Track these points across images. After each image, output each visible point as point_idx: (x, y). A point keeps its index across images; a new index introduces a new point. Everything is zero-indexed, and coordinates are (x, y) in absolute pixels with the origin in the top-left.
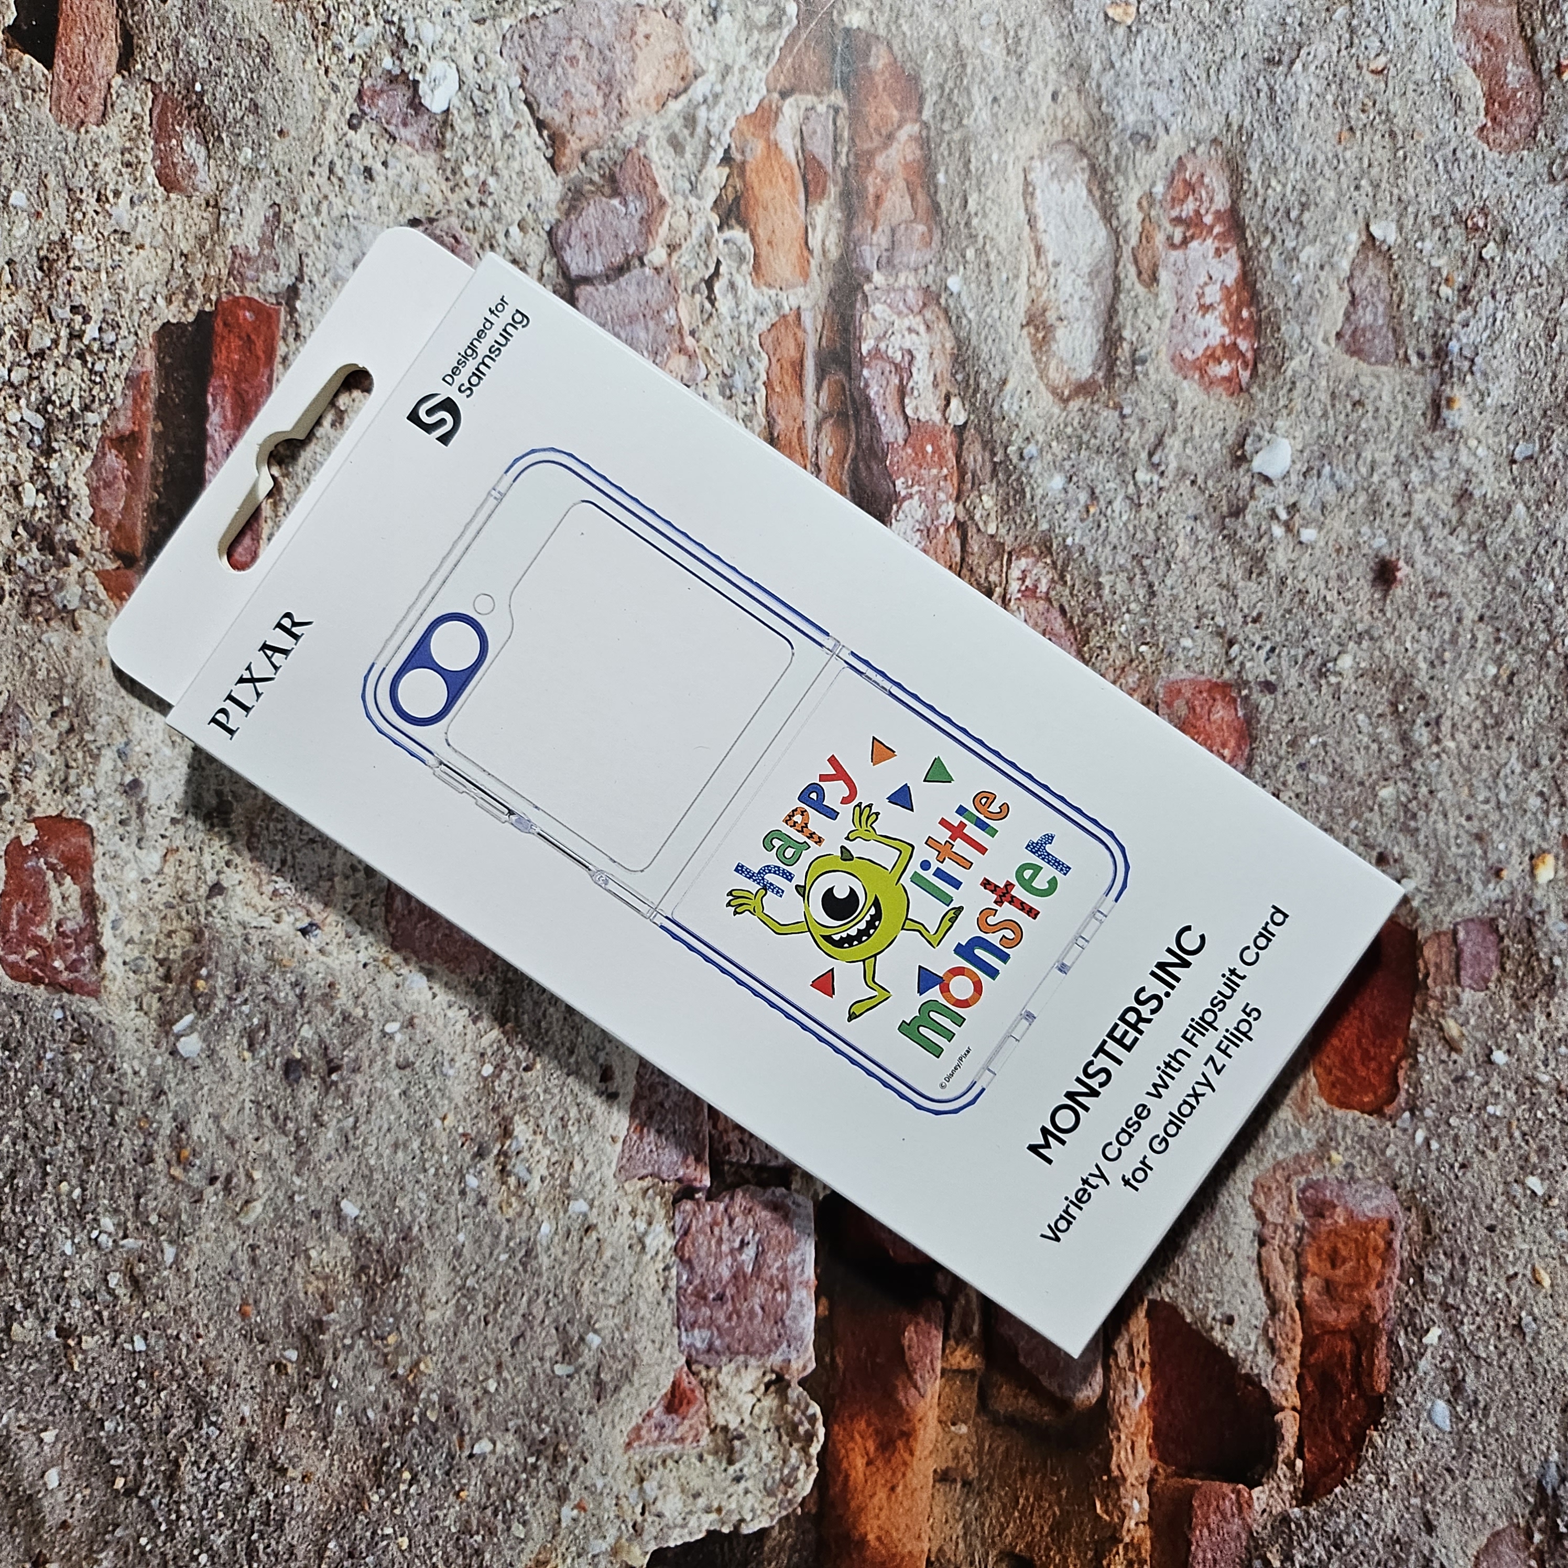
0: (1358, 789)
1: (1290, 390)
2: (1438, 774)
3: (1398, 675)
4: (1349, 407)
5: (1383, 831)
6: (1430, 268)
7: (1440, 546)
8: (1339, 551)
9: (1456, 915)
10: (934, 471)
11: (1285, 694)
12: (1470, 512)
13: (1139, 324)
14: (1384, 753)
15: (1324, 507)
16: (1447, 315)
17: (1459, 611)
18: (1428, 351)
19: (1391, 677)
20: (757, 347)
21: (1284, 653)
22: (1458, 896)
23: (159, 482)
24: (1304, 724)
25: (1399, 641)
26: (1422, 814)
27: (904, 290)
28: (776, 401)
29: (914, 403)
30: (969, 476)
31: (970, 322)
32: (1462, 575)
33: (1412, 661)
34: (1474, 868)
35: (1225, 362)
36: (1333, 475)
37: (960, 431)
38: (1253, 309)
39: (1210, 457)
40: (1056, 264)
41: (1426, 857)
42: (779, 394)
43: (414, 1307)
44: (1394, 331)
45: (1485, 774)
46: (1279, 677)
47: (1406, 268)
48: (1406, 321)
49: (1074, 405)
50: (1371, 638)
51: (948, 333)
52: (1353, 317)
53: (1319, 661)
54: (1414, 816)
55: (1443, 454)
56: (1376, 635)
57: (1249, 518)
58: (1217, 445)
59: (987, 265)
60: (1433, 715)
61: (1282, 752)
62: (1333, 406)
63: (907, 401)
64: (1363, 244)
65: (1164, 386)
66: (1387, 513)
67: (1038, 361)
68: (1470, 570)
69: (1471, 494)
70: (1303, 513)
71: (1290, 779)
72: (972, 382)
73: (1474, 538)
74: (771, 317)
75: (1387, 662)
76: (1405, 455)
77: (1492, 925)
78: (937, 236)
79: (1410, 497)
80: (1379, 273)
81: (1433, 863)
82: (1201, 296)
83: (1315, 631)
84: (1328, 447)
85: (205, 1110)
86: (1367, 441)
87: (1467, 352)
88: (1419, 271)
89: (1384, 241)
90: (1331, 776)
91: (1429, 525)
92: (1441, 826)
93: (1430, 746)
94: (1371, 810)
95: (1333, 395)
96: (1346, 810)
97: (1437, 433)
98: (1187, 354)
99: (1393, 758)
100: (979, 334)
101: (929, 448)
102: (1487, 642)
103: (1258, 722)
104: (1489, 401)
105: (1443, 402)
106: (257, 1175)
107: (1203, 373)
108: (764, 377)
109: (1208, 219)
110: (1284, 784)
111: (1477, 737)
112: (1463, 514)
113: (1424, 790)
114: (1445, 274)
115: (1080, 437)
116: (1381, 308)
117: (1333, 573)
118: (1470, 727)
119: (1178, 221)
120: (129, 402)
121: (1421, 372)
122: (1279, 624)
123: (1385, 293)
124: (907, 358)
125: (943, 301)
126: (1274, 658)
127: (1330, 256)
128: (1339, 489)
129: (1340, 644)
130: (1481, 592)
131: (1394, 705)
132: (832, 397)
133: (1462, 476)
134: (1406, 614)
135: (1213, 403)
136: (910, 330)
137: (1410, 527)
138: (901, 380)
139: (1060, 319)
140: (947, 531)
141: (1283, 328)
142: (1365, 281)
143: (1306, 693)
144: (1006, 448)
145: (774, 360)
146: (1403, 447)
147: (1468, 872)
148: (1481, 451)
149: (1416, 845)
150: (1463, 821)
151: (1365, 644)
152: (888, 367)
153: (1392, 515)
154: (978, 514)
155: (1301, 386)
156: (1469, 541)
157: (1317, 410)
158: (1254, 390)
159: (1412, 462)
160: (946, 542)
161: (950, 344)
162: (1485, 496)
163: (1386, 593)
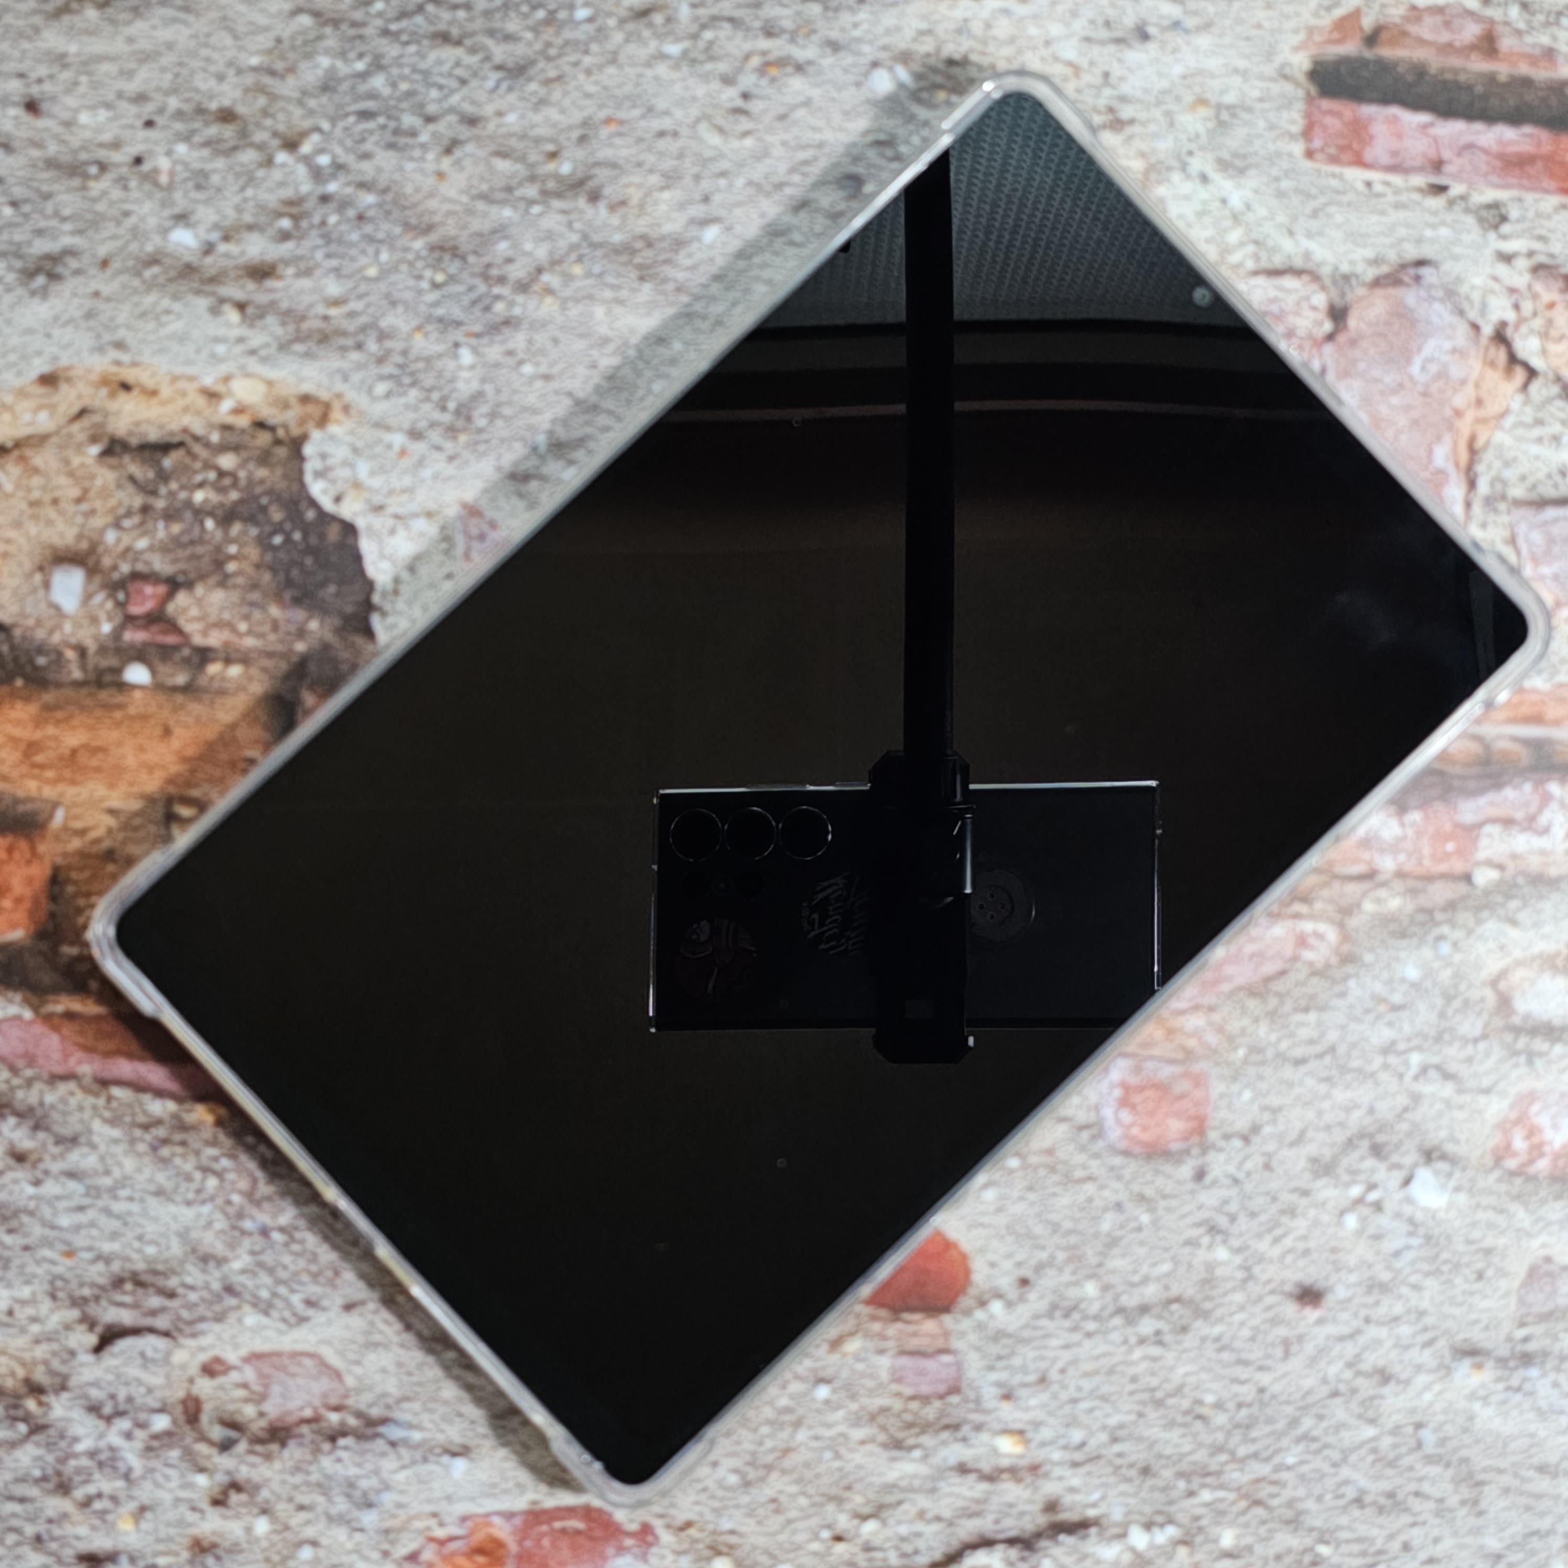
0: (1095, 1260)
1: (1495, 1209)
2: (1108, 1342)
3: (1208, 1305)
4: (1477, 1266)
5: (1052, 1283)
7: (1335, 1352)
8: (1334, 1250)
9: (966, 1354)
10: (1427, 851)
11: (1192, 1192)
12: (1367, 1383)
14: (1130, 1288)
15: (1378, 1238)
17: (1270, 1368)
18: (1531, 1347)
19: (1205, 1298)
20: (1557, 680)
21: (1233, 1192)
22: (985, 1357)
23: (1448, 76)
24: (1162, 1209)
25: (1242, 1308)
26: (1067, 1324)
29: (1496, 834)
30: (1419, 884)
32: (1305, 1372)
33: (1220, 1320)
34: (1012, 1374)
35: (1526, 1145)
36: (1410, 1247)
37: (1467, 878)
39: (1431, 1126)
41: (1026, 1326)
43: (608, 294)
44: (1551, 1313)
45: (1106, 1388)
46: (1210, 1186)
48: (1560, 1325)
49: (1488, 993)
50: (1245, 1281)
53: (1224, 1227)
54: (1066, 1315)
55: (1426, 1357)
56: (1250, 1285)
57: (1369, 1163)
58: (1443, 1134)
60: (1167, 1339)
61: (1133, 1186)
62: (1478, 1251)
63: (1498, 827)
65: (1504, 1083)
66: (1370, 1300)
67: (1533, 959)
68: (1311, 1381)
69: (1385, 1384)
70: (1373, 1217)
71: (1107, 1193)
72: (1514, 892)
73: (1342, 1386)
75: (1220, 1295)
76: (1429, 1320)
77: (955, 1389)
79: (1385, 1323)
81: (1019, 1334)
83: (1254, 1224)
84: (1437, 1244)
85: (816, 93)
86: (1442, 1283)
87: (1527, 1386)
90: (1108, 1235)
91: (1356, 1341)
92: (1054, 1342)
93: (1136, 1334)
94: (1074, 1273)
95: (1488, 1252)
96: (1074, 1247)
97: (1448, 1352)
98: (1535, 1108)
99: (1125, 1297)
101: (1450, 847)
102: (1237, 1395)
103: (1165, 1164)
104: (1477, 1406)
105: (1477, 1359)
106: (749, 142)
107: (1517, 1122)
110: (1102, 1187)
111: (1144, 1381)
112: (1368, 1375)
113: (1091, 1326)
115: (1456, 997)
117: (1312, 1244)
118: (1154, 1374)
120: (1528, 50)
121: (1509, 1339)
124: (1541, 829)
126: (1228, 1182)
128: (1397, 1254)
129: (1240, 1248)
130: (1287, 1392)
131: (1178, 1300)
133: (1404, 1376)
134: (1268, 1316)
135: (1486, 1131)
137: (1355, 1323)
138: (1518, 822)
140: (1368, 862)
141: (1558, 1205)
143: (1192, 1212)
144: (1448, 922)
145: (1544, 697)
146: (1435, 1318)
147: (1008, 1367)
148: (1428, 1396)
149: (1037, 1317)
150: (1059, 1365)
151: (1240, 1275)
152: (1533, 810)
153: (1365, 1306)
154: (1382, 893)
155: (1501, 1220)
156: (1339, 1381)
157: (1476, 1234)
158: (1497, 1174)
159: (1420, 1326)
160: (1356, 860)
161: (1553, 872)
162: (1382, 1397)
163: (1290, 1295)
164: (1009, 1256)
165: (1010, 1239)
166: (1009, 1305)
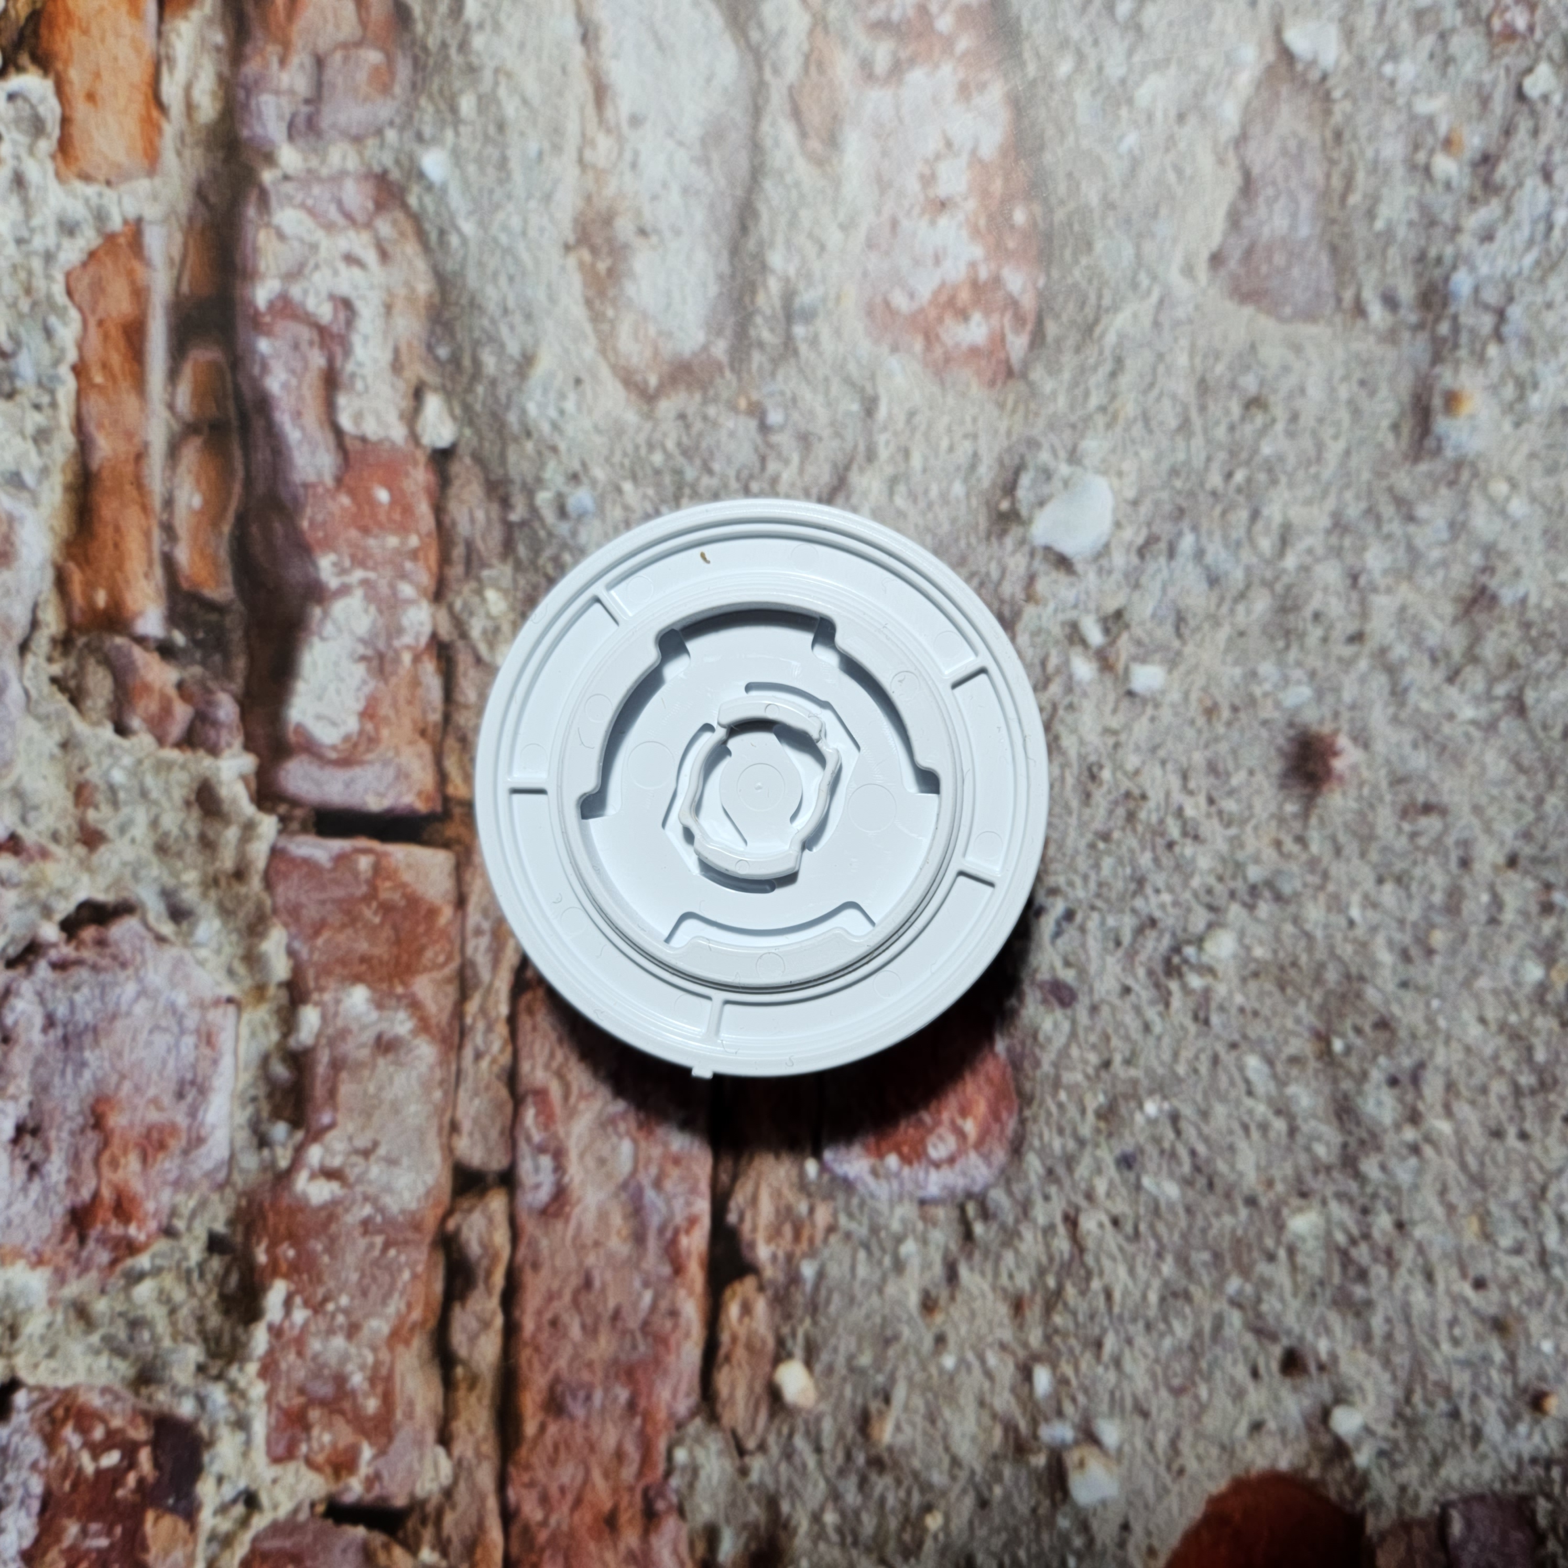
0: (1243, 1213)
1: (1113, 375)
2: (1415, 1187)
3: (1332, 976)
4: (1236, 409)
5: (1295, 1304)
6: (1413, 117)
7: (1426, 705)
8: (1211, 712)
9: (1448, 1484)
10: (393, 541)
11: (1094, 1009)
12: (1492, 636)
13: (801, 239)
14: (1300, 1140)
15: (1180, 620)
16: (1447, 217)
17: (1465, 844)
18: (1406, 291)
19: (1318, 980)
20: (60, 297)
21: (1093, 924)
22: (1452, 1446)
24: (1133, 1072)
25: (1337, 904)
26: (1379, 1272)
27: (339, 177)
28: (95, 405)
29: (357, 403)
30: (458, 552)
31: (464, 241)
32: (1472, 769)
33: (1363, 946)
34: (1488, 1391)
35: (977, 317)
36: (1199, 554)
37: (442, 458)
38: (1037, 209)
39: (943, 515)
40: (636, 121)
41: (1387, 1362)
42: (100, 389)
44: (1334, 250)
45: (1515, 1193)
46: (1082, 972)
47: (1362, 117)
48: (1360, 230)
49: (667, 407)
50: (1279, 898)
51: (421, 265)
52: (1247, 222)
53: (1166, 941)
54: (1363, 1276)
55: (1434, 512)
56: (1287, 889)
58: (958, 489)
59: (501, 127)
60: (1407, 1062)
61: (1086, 1130)
62: (1203, 408)
63: (342, 400)
64: (1270, 72)
65: (852, 367)
66: (1315, 634)
67: (596, 317)
68: (1490, 757)
69: (1494, 599)
70: (1138, 631)
71: (1101, 1187)
72: (467, 362)
73: (1501, 690)
74: (88, 238)
75: (1310, 949)
76: (1353, 511)
77: (1522, 1511)
78: (404, 70)
79: (1363, 602)
80: (1302, 128)
81: (1402, 1375)
82: (928, 180)
83: (1159, 879)
84: (1192, 494)
86: (1274, 482)
87: (1493, 295)
88: (1389, 123)
89: (1313, 63)
90: (1187, 1183)
91: (1403, 662)
92: (1419, 1300)
93: (1398, 1127)
94: (1271, 1257)
95: (1203, 387)
96: (1217, 1257)
97: (1423, 467)
98: (900, 301)
99: (1320, 1150)
100: (481, 264)
101: (383, 495)
102: (1524, 913)
103: (1037, 1064)
104: (1535, 400)
105: (1437, 402)
107: (930, 338)
108: (72, 356)
109: (945, 23)
110: (1090, 1196)
111: (1499, 1112)
112: (1476, 638)
113: (1383, 1222)
114: (1443, 128)
115: (678, 472)
116: (1306, 202)
117: (1198, 758)
118: (1484, 1090)
119: (882, 27)
121: (1391, 337)
122: (1083, 864)
123: (1314, 170)
124: (342, 316)
125: (413, 201)
126: (1071, 931)
127: (1198, 94)
128: (1213, 581)
129: (1211, 908)
130: (1514, 805)
131: (1323, 1039)
132: (199, 395)
133: (1476, 559)
134: (1351, 848)
135: (951, 400)
136: (351, 259)
137: (1363, 664)
138: (331, 361)
139: (642, 232)
140: (417, 659)
141: (1099, 246)
142: (1273, 145)
143: (1138, 1010)
144: (530, 494)
145: (92, 322)
146: (1349, 495)
147: (1474, 1399)
148: (1518, 507)
149: (1367, 1337)
150: (1467, 1290)
151: (1264, 909)
152: (305, 333)
153: (1325, 640)
154: (476, 628)
155: (1136, 365)
156: (1489, 697)
157: (1169, 416)
158: (1037, 373)
159: (1368, 527)
160: (415, 682)
161: (424, 287)
162: (1523, 601)
163: (1309, 803)
164: (1239, 1395)
165: (1203, 1392)
166: (1341, 1397)
